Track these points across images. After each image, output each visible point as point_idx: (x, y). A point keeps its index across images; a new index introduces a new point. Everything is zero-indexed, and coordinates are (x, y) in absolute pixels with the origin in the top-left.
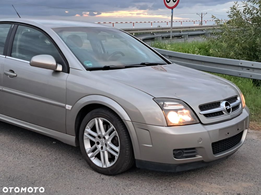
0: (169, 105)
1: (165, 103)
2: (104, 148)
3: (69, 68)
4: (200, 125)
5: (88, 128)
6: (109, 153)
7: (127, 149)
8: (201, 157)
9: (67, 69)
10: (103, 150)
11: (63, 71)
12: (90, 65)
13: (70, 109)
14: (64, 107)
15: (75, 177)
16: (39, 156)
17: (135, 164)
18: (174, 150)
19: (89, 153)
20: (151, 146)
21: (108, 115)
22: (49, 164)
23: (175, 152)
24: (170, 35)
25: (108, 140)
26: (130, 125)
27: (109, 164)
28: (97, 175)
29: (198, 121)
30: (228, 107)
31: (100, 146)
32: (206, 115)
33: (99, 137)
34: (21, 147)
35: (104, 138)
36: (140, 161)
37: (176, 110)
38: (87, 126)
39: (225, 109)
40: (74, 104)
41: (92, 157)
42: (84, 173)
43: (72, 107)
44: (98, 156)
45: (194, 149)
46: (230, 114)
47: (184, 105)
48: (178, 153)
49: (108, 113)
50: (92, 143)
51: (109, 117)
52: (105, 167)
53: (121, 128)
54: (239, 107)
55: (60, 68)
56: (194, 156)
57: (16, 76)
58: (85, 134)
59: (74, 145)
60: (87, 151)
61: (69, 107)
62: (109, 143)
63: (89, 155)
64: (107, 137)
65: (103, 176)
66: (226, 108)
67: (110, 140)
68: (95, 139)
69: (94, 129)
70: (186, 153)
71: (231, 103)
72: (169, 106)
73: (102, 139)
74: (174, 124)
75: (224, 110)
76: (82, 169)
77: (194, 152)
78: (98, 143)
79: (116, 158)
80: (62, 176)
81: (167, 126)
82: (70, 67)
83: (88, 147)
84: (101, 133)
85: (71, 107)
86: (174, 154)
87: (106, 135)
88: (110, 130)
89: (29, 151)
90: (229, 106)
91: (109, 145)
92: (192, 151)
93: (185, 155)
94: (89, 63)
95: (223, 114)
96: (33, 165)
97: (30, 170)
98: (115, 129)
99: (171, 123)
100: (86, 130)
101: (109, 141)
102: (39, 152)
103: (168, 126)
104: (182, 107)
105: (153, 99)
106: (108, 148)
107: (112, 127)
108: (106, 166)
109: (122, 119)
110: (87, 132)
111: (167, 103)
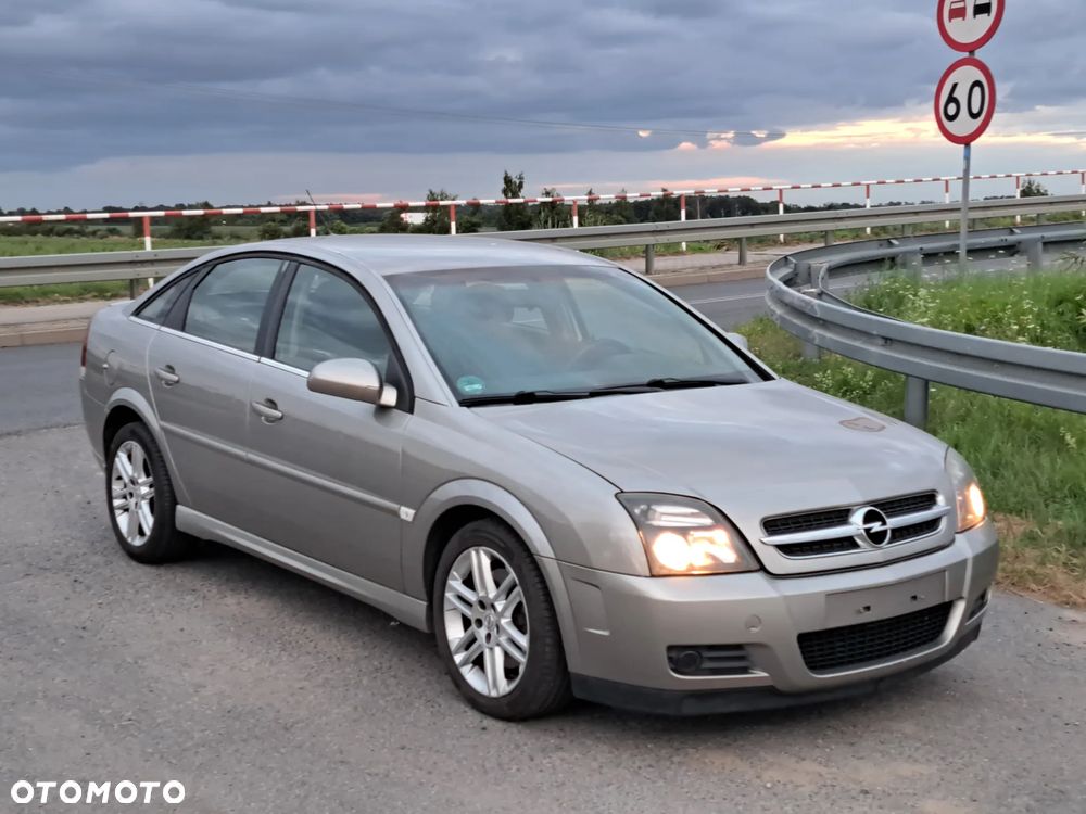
0: (665, 515)
1: (653, 507)
2: (492, 638)
3: (413, 398)
4: (758, 577)
5: (456, 579)
6: (507, 655)
7: (548, 641)
8: (765, 674)
9: (407, 402)
10: (490, 645)
11: (399, 406)
12: (474, 388)
13: (410, 519)
14: (396, 514)
15: (409, 719)
16: (335, 659)
17: (568, 687)
18: (670, 648)
19: (457, 653)
20: (606, 633)
21: (500, 540)
22: (353, 681)
23: (674, 654)
24: (957, 247)
25: (501, 615)
26: (552, 570)
27: (504, 687)
28: (473, 717)
29: (755, 566)
30: (876, 527)
31: (482, 632)
32: (787, 549)
33: (482, 604)
34: (293, 632)
35: (493, 606)
36: (584, 680)
37: (683, 531)
38: (454, 573)
39: (863, 531)
40: (422, 503)
41: (464, 663)
42: (438, 711)
43: (416, 514)
44: (479, 662)
45: (739, 647)
46: (881, 548)
47: (712, 517)
48: (686, 656)
49: (502, 533)
50: (467, 623)
51: (502, 545)
52: (494, 694)
53: (532, 578)
54: (937, 527)
55: (390, 396)
56: (745, 670)
57: (282, 418)
58: (449, 595)
59: (423, 626)
60: (453, 646)
61: (407, 513)
62: (505, 621)
63: (458, 658)
64: (499, 606)
65: (488, 722)
66: (867, 530)
67: (509, 613)
68: (471, 610)
69: (469, 582)
70: (712, 659)
71: (890, 516)
72: (664, 518)
73: (487, 612)
74: (670, 570)
75: (860, 536)
76: (440, 700)
77: (742, 658)
78: (479, 623)
79: (522, 669)
80: (373, 715)
81: (648, 574)
82: (416, 394)
83: (455, 632)
84: (487, 593)
85: (411, 512)
86: (670, 659)
87: (497, 598)
88: (506, 583)
89: (312, 644)
90: (880, 523)
91: (505, 631)
92: (734, 654)
93: (708, 665)
94: (472, 384)
95: (855, 546)
96: (307, 683)
97: (293, 695)
98: (517, 582)
99: (662, 567)
100: (451, 582)
101: (506, 617)
102: (339, 647)
103: (652, 576)
104: (708, 521)
105: (616, 495)
106: (503, 639)
107: (512, 575)
108: (498, 691)
109: (533, 551)
110: (453, 589)
111: (660, 509)
